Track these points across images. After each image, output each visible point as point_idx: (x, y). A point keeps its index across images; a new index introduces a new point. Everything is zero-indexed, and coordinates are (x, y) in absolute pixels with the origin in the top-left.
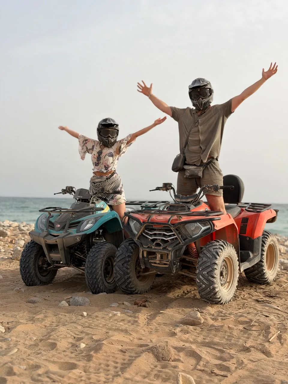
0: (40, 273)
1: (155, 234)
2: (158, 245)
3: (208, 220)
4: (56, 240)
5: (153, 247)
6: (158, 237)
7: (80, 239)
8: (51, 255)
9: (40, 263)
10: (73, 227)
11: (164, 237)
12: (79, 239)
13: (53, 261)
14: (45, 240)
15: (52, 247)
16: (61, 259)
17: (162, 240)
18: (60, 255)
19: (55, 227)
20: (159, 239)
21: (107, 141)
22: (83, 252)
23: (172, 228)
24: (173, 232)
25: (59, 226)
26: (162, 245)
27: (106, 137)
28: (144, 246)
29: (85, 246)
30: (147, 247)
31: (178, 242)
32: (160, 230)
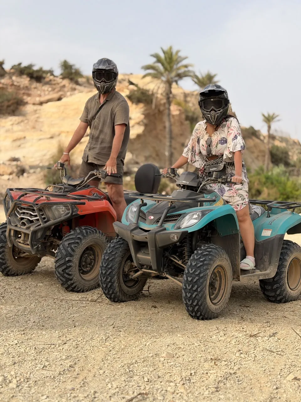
0: (125, 282)
1: (24, 213)
2: (24, 224)
3: (69, 203)
4: (146, 236)
5: (19, 226)
6: (25, 216)
7: (179, 238)
8: (140, 256)
9: (126, 270)
10: (171, 221)
11: (29, 217)
12: (177, 237)
13: (140, 264)
14: (132, 234)
15: (141, 245)
16: (151, 263)
17: (28, 219)
18: (150, 258)
19: (147, 219)
20: (26, 218)
21: (209, 116)
22: (181, 257)
23: (35, 208)
24: (36, 213)
25: (152, 217)
26: (27, 225)
27: (209, 111)
28: (12, 224)
29: (186, 249)
30: (15, 226)
31: (39, 223)
32: (28, 209)
